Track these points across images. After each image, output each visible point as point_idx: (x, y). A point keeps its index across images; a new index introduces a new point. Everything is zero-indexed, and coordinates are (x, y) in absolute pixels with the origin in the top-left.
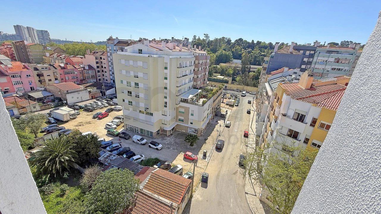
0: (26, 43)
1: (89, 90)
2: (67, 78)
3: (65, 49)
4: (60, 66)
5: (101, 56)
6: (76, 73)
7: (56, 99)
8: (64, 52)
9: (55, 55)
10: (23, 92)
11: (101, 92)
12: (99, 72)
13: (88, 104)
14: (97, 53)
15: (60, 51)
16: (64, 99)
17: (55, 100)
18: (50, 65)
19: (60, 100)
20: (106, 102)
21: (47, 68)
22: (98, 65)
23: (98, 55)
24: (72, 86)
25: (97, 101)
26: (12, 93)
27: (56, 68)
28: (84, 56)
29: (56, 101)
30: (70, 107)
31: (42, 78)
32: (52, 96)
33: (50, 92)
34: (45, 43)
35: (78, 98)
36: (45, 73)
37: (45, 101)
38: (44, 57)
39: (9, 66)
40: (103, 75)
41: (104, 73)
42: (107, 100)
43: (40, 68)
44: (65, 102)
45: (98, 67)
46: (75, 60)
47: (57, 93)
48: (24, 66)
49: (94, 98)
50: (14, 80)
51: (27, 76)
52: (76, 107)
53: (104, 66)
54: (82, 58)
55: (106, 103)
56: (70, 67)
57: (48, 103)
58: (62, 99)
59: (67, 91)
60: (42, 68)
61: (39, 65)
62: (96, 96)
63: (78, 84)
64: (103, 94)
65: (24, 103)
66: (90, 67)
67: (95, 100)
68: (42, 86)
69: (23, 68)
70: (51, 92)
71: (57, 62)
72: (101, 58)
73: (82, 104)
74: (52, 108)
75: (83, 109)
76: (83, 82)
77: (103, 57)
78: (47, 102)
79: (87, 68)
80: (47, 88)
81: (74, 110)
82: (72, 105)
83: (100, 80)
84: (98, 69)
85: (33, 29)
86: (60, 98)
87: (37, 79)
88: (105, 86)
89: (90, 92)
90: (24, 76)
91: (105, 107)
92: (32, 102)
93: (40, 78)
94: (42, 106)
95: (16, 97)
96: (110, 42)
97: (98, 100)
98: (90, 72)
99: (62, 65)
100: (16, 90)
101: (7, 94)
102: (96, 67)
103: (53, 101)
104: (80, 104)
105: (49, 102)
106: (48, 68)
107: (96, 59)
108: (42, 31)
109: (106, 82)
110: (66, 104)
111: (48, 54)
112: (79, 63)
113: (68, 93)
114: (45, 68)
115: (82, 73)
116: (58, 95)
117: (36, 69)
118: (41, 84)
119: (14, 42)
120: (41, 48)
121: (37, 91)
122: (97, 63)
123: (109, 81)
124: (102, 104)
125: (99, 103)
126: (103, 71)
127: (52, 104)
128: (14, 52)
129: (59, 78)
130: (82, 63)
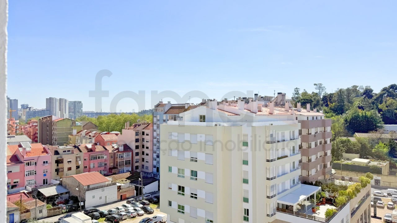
0: (54, 118)
1: (118, 184)
2: (92, 166)
3: (97, 124)
4: (86, 147)
5: (143, 131)
6: (105, 157)
7: (71, 200)
8: (96, 127)
9: (84, 133)
10: (33, 186)
11: (137, 188)
12: (137, 154)
13: (113, 210)
14: (139, 125)
15: (90, 126)
16: (82, 199)
17: (69, 201)
18: (75, 147)
19: (76, 200)
20: (142, 206)
21: (69, 151)
22: (137, 144)
23: (140, 129)
24: (95, 177)
25: (127, 205)
26: (21, 188)
27: (80, 151)
28: (121, 131)
29: (71, 202)
30: (87, 213)
31: (60, 165)
32: (66, 193)
33: (65, 188)
34: (75, 118)
35: (101, 198)
36: (66, 158)
37: (56, 202)
38: (69, 136)
39: (28, 149)
40: (143, 160)
41: (145, 156)
42: (144, 204)
43: (60, 152)
44: (82, 204)
45: (137, 147)
46: (107, 138)
47: (74, 188)
48: (44, 148)
49: (124, 199)
50: (28, 169)
51: (44, 162)
52: (95, 213)
53: (146, 144)
54: (117, 135)
55: (141, 208)
56: (99, 148)
57: (60, 205)
58: (79, 199)
59: (88, 186)
60: (64, 152)
61: (61, 147)
62: (127, 196)
63: (105, 175)
64: (139, 192)
65: (31, 203)
66: (127, 148)
67: (124, 203)
68: (58, 177)
69: (43, 152)
70: (67, 187)
71: (84, 141)
72: (143, 133)
73: (104, 210)
74: (63, 213)
75: (105, 219)
76: (113, 171)
77: (146, 131)
78: (59, 203)
79: (121, 149)
80: (63, 181)
81: (92, 219)
82: (90, 210)
83: (137, 167)
84: (137, 151)
85: (66, 101)
86: (77, 197)
87: (55, 166)
88: (144, 178)
89: (119, 188)
90: (40, 163)
91: (139, 215)
92: (40, 203)
93: (58, 165)
94: (50, 210)
95: (23, 194)
96: (160, 109)
97: (129, 202)
98: (125, 155)
99: (90, 146)
100: (26, 183)
101: (15, 189)
102: (133, 147)
103: (66, 202)
104: (102, 209)
105: (61, 203)
106: (71, 151)
107: (137, 134)
108: (75, 102)
109: (147, 171)
110: (83, 207)
111: (75, 132)
112: (111, 142)
113: (89, 189)
114: (68, 151)
115: (113, 156)
116: (75, 192)
117: (57, 153)
118: (58, 174)
119: (41, 118)
120: (70, 123)
121: (51, 185)
122: (137, 140)
123: (150, 170)
124: (135, 210)
125: (131, 209)
126: (143, 153)
127: (64, 207)
128: (38, 132)
129: (82, 167)
130: (116, 142)
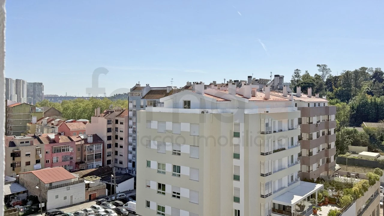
0: (9, 103)
1: (87, 182)
2: (55, 160)
3: (61, 110)
4: (48, 138)
5: (117, 118)
6: (71, 150)
7: (30, 200)
8: (59, 114)
9: (45, 121)
11: (108, 186)
12: (109, 146)
13: (80, 212)
14: (112, 112)
15: (53, 112)
16: (43, 199)
17: (27, 201)
18: (35, 137)
19: (35, 200)
20: (114, 207)
21: (28, 142)
22: (110, 134)
23: (112, 117)
24: (59, 173)
25: (97, 206)
27: (41, 142)
28: (89, 119)
29: (30, 203)
31: (17, 159)
32: (24, 192)
33: (23, 185)
34: (34, 102)
35: (65, 198)
36: (24, 150)
37: (12, 203)
38: (28, 124)
40: (116, 153)
41: (118, 149)
42: (117, 205)
43: (17, 143)
44: (43, 205)
45: (109, 138)
46: (73, 126)
47: (33, 186)
49: (94, 200)
53: (120, 135)
54: (85, 123)
55: (113, 209)
56: (63, 139)
57: (16, 207)
58: (40, 199)
59: (51, 184)
60: (21, 143)
61: (18, 138)
62: (97, 196)
63: (71, 171)
64: (111, 190)
66: (97, 139)
67: (94, 203)
68: (14, 174)
70: (25, 185)
71: (45, 130)
72: (117, 122)
73: (70, 212)
76: (80, 166)
77: (120, 119)
78: (15, 205)
79: (90, 140)
80: (20, 178)
82: (53, 212)
83: (109, 162)
84: (110, 142)
85: (23, 82)
86: (37, 197)
87: (10, 160)
88: (117, 174)
89: (88, 186)
93: (14, 159)
96: (137, 92)
97: (99, 203)
98: (94, 147)
99: (52, 136)
102: (105, 139)
103: (24, 203)
104: (66, 211)
105: (17, 204)
106: (30, 142)
107: (109, 122)
108: (35, 84)
109: (120, 166)
110: (44, 209)
111: (34, 119)
112: (78, 132)
113: (51, 187)
114: (26, 142)
115: (81, 149)
116: (35, 191)
117: (12, 144)
118: (14, 170)
120: (28, 109)
122: (109, 130)
123: (124, 166)
124: (107, 212)
125: (102, 211)
126: (116, 145)
127: (22, 209)
129: (43, 161)
130: (83, 132)
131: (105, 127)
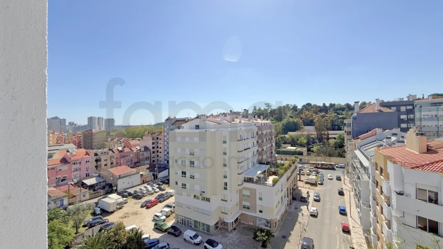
0: (94, 131)
1: (141, 173)
2: (122, 162)
3: (126, 134)
4: (118, 150)
5: (158, 137)
6: (131, 155)
7: (107, 186)
8: (124, 136)
9: (116, 140)
10: (78, 179)
11: (154, 175)
12: (154, 152)
13: (137, 190)
14: (154, 133)
15: (121, 135)
17: (105, 187)
18: (110, 150)
19: (111, 186)
20: (157, 186)
21: (106, 153)
22: (154, 146)
23: (155, 136)
24: (124, 169)
25: (147, 186)
26: (68, 181)
27: (114, 152)
28: (142, 138)
29: (107, 188)
30: (119, 194)
31: (99, 163)
32: (103, 182)
33: (103, 178)
34: (109, 130)
35: (129, 183)
36: (103, 158)
37: (96, 188)
38: (105, 143)
39: (74, 153)
40: (158, 156)
41: (159, 154)
42: (159, 185)
43: (99, 154)
44: (115, 188)
45: (153, 148)
46: (132, 142)
47: (109, 178)
48: (86, 152)
49: (145, 183)
50: (74, 167)
51: (87, 162)
52: (124, 194)
53: (160, 146)
54: (139, 140)
55: (157, 187)
56: (127, 150)
57: (99, 191)
58: (113, 185)
59: (120, 176)
60: (101, 153)
61: (99, 151)
62: (148, 180)
63: (131, 168)
64: (155, 177)
65: (76, 191)
66: (146, 149)
67: (146, 185)
68: (97, 171)
69: (85, 155)
71: (116, 145)
72: (158, 138)
73: (132, 191)
74: (101, 196)
75: (131, 197)
76: (137, 164)
77: (159, 137)
78: (98, 189)
79: (143, 149)
80: (101, 174)
81: (123, 197)
82: (121, 192)
83: (154, 161)
84: (153, 150)
85: (102, 118)
86: (111, 184)
87: (95, 164)
88: (159, 168)
89: (142, 175)
90: (83, 162)
91: (156, 192)
92: (84, 190)
93: (97, 163)
94: (92, 194)
95: (70, 185)
96: (168, 122)
97: (148, 184)
98: (145, 153)
99: (120, 149)
100: (73, 177)
101: (64, 182)
102: (151, 148)
103: (104, 188)
104: (130, 191)
107: (153, 139)
108: (109, 119)
109: (160, 163)
110: (116, 190)
111: (109, 139)
112: (136, 145)
113: (120, 177)
115: (137, 154)
116: (110, 180)
117: (96, 155)
118: (97, 169)
119: (84, 131)
120: (105, 134)
121: (92, 177)
122: (153, 143)
123: (162, 163)
124: (153, 189)
125: (150, 188)
126: (158, 151)
127: (102, 191)
128: (82, 141)
129: (115, 163)
130: (138, 145)
131: (151, 141)
